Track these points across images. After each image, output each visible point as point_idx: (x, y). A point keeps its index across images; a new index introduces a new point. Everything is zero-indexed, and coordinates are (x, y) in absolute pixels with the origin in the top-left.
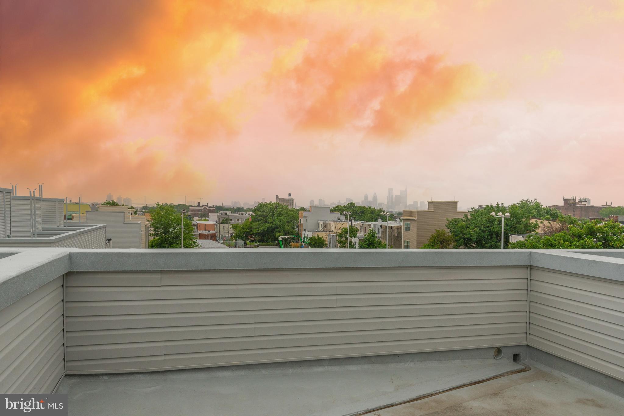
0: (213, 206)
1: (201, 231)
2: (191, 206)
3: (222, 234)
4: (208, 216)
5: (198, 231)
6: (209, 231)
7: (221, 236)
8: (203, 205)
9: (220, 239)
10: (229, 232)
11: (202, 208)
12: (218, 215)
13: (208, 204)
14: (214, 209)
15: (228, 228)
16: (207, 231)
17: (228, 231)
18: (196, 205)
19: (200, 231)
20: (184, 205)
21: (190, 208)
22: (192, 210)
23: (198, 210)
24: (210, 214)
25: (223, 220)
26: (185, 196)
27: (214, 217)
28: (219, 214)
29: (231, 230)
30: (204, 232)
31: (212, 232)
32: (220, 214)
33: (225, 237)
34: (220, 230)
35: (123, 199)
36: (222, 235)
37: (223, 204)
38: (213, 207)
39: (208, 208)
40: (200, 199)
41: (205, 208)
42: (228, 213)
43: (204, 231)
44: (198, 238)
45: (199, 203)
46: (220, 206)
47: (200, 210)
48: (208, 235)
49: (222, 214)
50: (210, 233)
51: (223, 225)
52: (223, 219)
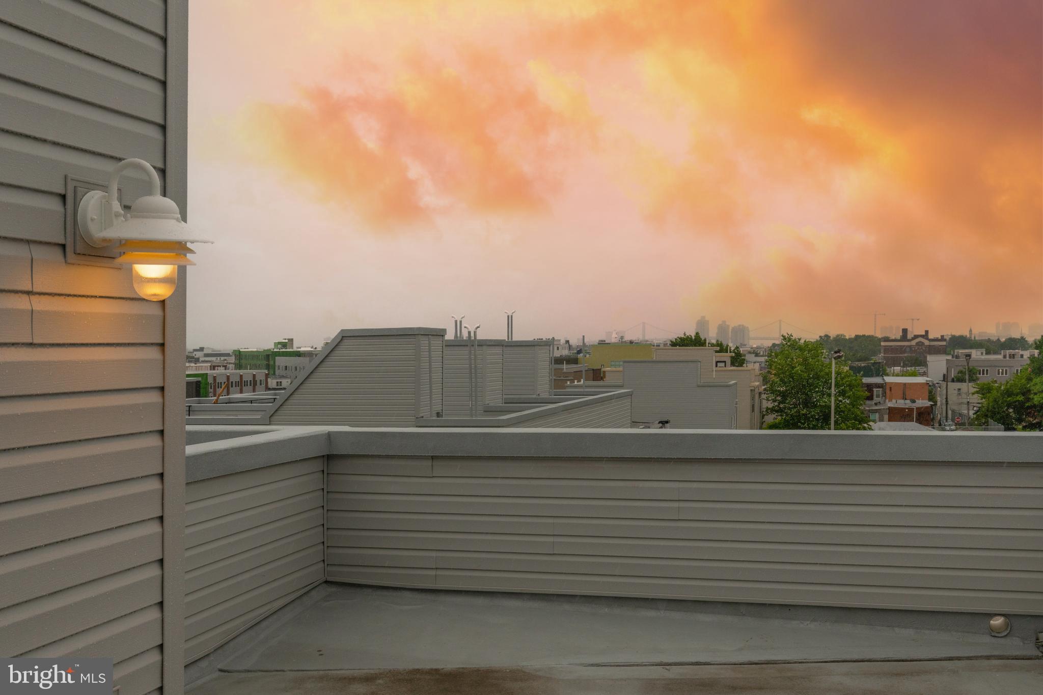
0: (942, 336)
1: (894, 401)
2: (886, 339)
3: (955, 408)
4: (924, 363)
5: (887, 401)
6: (913, 401)
7: (950, 413)
8: (916, 337)
9: (947, 421)
10: (968, 402)
11: (914, 343)
12: (947, 360)
13: (927, 332)
14: (944, 343)
15: (968, 394)
16: (908, 402)
17: (965, 401)
18: (899, 335)
19: (890, 400)
20: (869, 337)
21: (883, 344)
22: (887, 350)
23: (901, 350)
24: (929, 358)
25: (961, 372)
26: (875, 315)
27: (937, 365)
28: (949, 357)
29: (976, 399)
30: (901, 403)
31: (923, 403)
32: (953, 357)
33: (960, 415)
34: (947, 398)
35: (731, 328)
36: (953, 411)
37: (971, 331)
38: (942, 339)
39: (927, 343)
40: (913, 320)
41: (920, 342)
42: (976, 354)
43: (902, 401)
44: (886, 417)
45: (905, 331)
46: (961, 337)
47: (908, 349)
48: (911, 410)
49: (957, 357)
50: (914, 406)
51: (958, 385)
52: (961, 368)
